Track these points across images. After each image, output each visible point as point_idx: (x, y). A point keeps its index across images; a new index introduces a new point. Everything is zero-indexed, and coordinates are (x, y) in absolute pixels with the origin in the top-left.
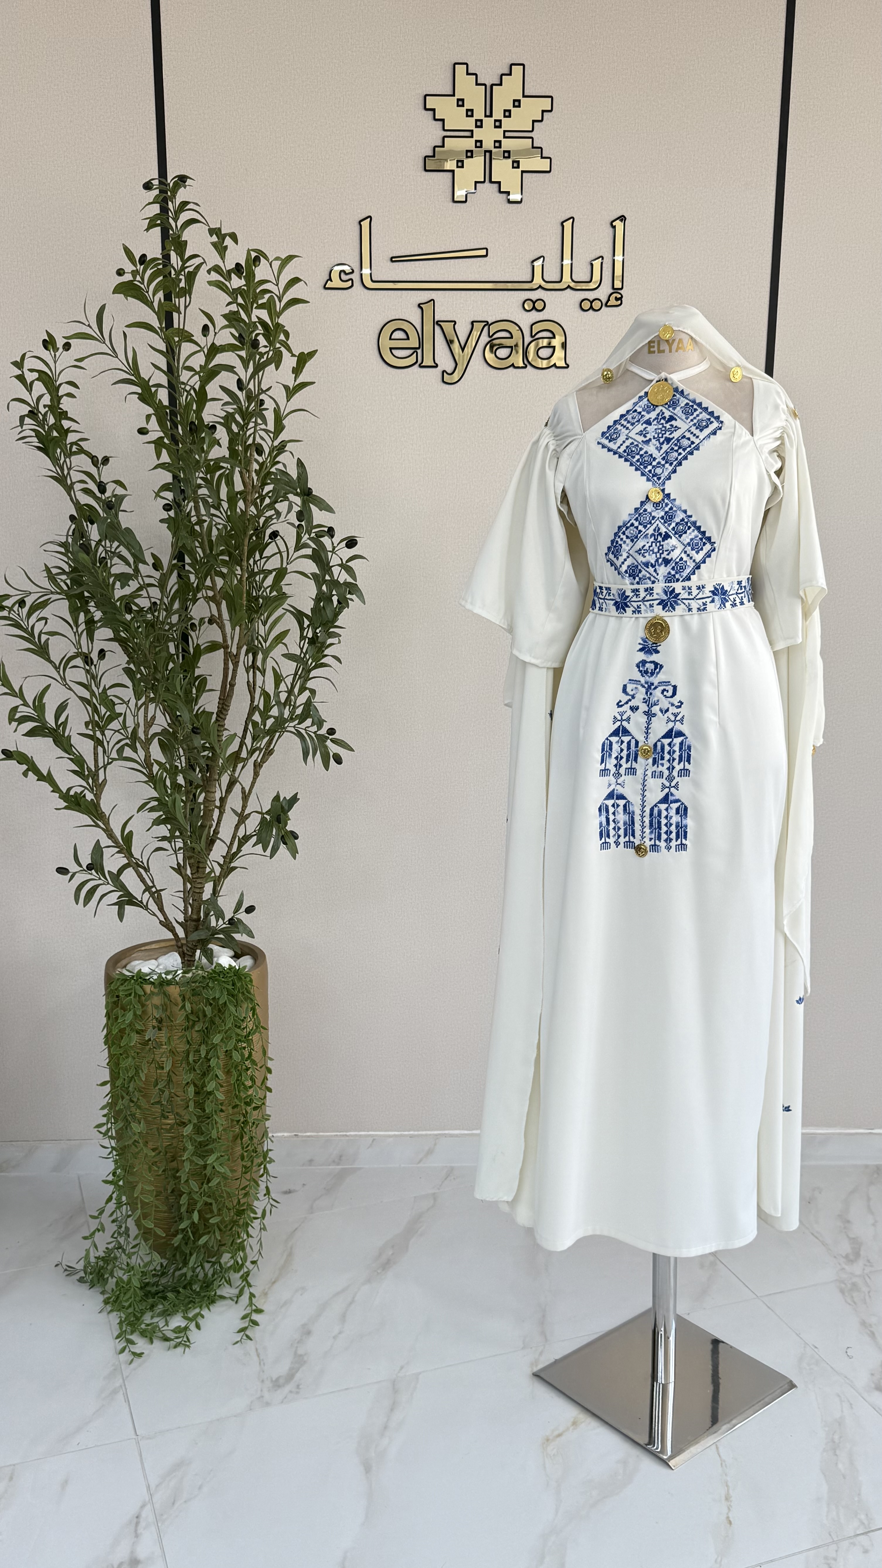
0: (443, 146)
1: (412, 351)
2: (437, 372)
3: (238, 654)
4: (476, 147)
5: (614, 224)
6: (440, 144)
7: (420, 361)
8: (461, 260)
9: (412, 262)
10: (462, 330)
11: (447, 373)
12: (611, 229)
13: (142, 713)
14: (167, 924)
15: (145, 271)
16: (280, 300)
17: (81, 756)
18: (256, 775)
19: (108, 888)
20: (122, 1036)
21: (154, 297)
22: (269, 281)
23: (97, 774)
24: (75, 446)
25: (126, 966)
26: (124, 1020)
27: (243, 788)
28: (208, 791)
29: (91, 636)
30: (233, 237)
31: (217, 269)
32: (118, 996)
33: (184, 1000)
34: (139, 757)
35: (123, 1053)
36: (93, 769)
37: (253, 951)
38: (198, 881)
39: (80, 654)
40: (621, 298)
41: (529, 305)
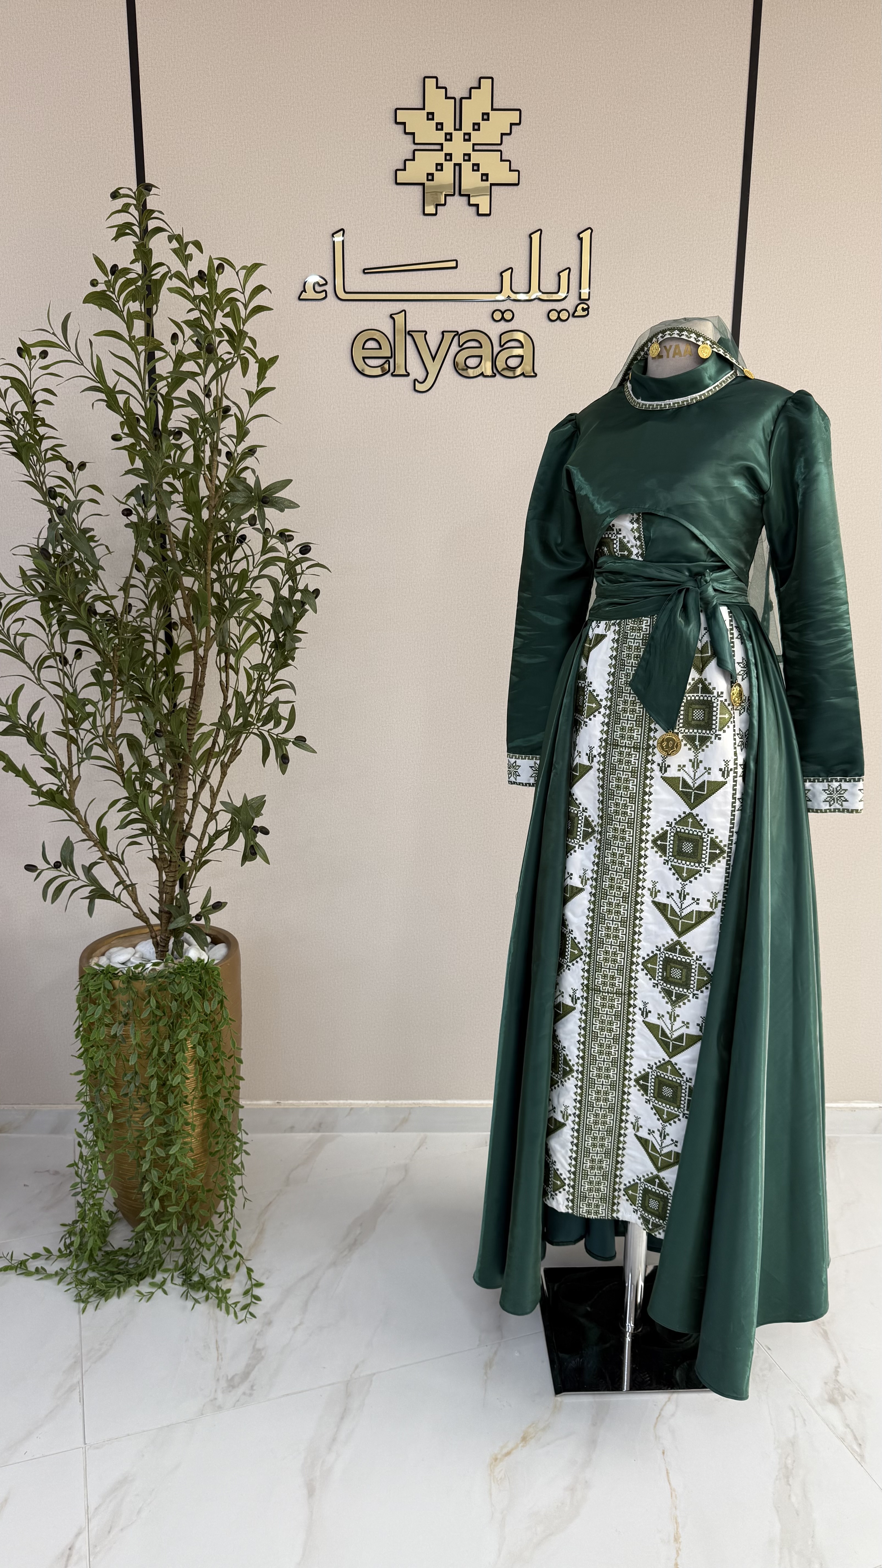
0: (413, 159)
1: (384, 360)
2: (408, 381)
3: (205, 657)
4: (446, 160)
5: (581, 236)
6: (411, 158)
7: (392, 370)
8: (431, 272)
9: (384, 274)
10: (433, 341)
11: (418, 382)
12: (579, 241)
13: (108, 713)
14: (141, 915)
15: (116, 281)
16: (246, 308)
17: (54, 754)
18: (224, 774)
19: (79, 883)
20: (91, 1030)
21: (124, 306)
22: (236, 290)
23: (71, 771)
24: (49, 452)
25: (103, 955)
26: (93, 1014)
27: (211, 787)
28: (180, 788)
29: (64, 637)
30: (198, 245)
31: (179, 276)
32: (88, 990)
33: (150, 996)
34: (110, 755)
35: (92, 1046)
36: (67, 766)
37: (227, 938)
38: (170, 874)
39: (53, 655)
40: (587, 309)
41: (498, 316)
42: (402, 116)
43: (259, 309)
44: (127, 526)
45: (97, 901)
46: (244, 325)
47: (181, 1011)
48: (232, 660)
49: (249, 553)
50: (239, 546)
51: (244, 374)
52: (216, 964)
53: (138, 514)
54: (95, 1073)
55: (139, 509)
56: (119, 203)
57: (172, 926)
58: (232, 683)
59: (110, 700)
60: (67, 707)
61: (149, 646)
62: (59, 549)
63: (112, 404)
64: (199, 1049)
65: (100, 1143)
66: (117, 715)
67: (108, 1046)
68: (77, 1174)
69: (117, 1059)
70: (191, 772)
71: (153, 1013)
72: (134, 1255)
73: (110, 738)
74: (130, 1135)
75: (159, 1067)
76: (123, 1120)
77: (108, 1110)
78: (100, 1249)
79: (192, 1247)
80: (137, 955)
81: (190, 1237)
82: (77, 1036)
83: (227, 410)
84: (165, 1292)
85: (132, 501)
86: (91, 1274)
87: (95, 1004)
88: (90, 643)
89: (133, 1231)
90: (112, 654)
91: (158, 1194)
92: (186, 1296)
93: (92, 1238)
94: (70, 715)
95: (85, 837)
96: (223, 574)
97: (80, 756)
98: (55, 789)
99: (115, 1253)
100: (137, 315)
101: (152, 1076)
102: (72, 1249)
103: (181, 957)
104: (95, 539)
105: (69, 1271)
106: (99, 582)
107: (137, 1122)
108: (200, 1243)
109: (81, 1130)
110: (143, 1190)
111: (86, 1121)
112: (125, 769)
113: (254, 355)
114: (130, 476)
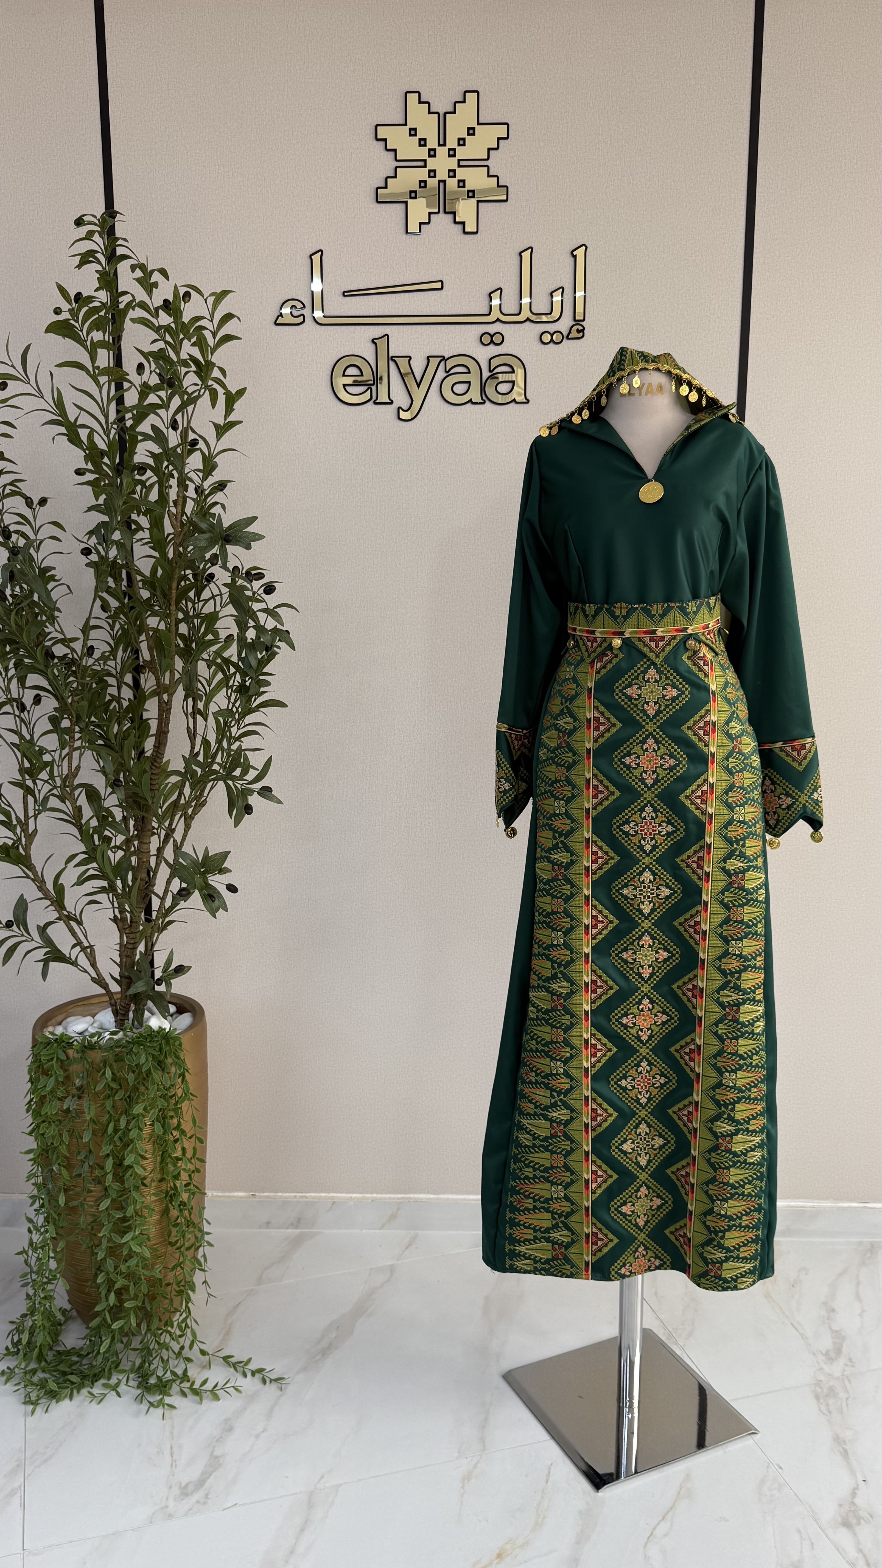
0: (395, 177)
1: (366, 388)
2: (392, 408)
4: (430, 177)
5: (575, 253)
6: (393, 175)
7: (374, 398)
8: (415, 293)
9: (364, 297)
10: (418, 367)
11: (403, 410)
12: (573, 259)
13: (65, 763)
14: (99, 981)
15: (79, 309)
16: (214, 336)
17: (10, 806)
18: (188, 827)
19: (34, 945)
20: (43, 1103)
21: (88, 335)
22: (204, 318)
23: (27, 824)
24: (8, 487)
25: (60, 1024)
26: (45, 1086)
27: (175, 841)
28: (142, 842)
29: (22, 681)
30: (163, 272)
31: (143, 305)
32: (40, 1061)
33: (105, 1067)
34: (67, 807)
35: (44, 1122)
36: (23, 819)
37: (193, 1008)
38: (131, 936)
39: (10, 701)
40: (583, 331)
41: (487, 339)
42: (382, 133)
43: (228, 338)
44: (87, 565)
45: (51, 963)
46: (212, 354)
47: (138, 1083)
48: (200, 705)
49: (216, 592)
50: (206, 585)
51: (213, 405)
52: (179, 1034)
53: (98, 553)
54: (47, 1152)
55: (100, 548)
56: (83, 230)
57: (132, 991)
58: (200, 730)
59: (67, 748)
60: (24, 755)
61: (113, 691)
62: (17, 589)
63: (73, 438)
64: (158, 1126)
65: (51, 1228)
66: (75, 764)
67: (60, 1121)
68: (26, 1262)
69: (71, 1136)
70: (155, 825)
71: (109, 1086)
72: (88, 1354)
73: (68, 789)
74: (83, 1221)
75: (115, 1146)
76: (75, 1203)
77: (60, 1192)
78: (51, 1349)
79: (151, 1347)
80: (95, 1025)
81: (149, 1335)
82: (28, 1111)
83: (194, 443)
84: (119, 1396)
85: (94, 540)
86: (40, 1375)
87: (47, 1075)
88: (50, 688)
89: (88, 1328)
90: (70, 700)
91: (113, 1286)
92: (140, 1399)
93: (41, 1333)
94: (27, 765)
95: (41, 895)
96: (191, 614)
97: (37, 808)
98: (10, 844)
99: (69, 1353)
100: (103, 344)
101: (108, 1155)
102: (20, 1347)
103: (141, 1026)
104: (56, 578)
105: (16, 1370)
106: (56, 624)
107: (92, 1207)
108: (159, 1343)
109: (32, 1214)
110: (98, 1281)
111: (37, 1205)
112: (83, 822)
113: (223, 386)
114: (94, 513)
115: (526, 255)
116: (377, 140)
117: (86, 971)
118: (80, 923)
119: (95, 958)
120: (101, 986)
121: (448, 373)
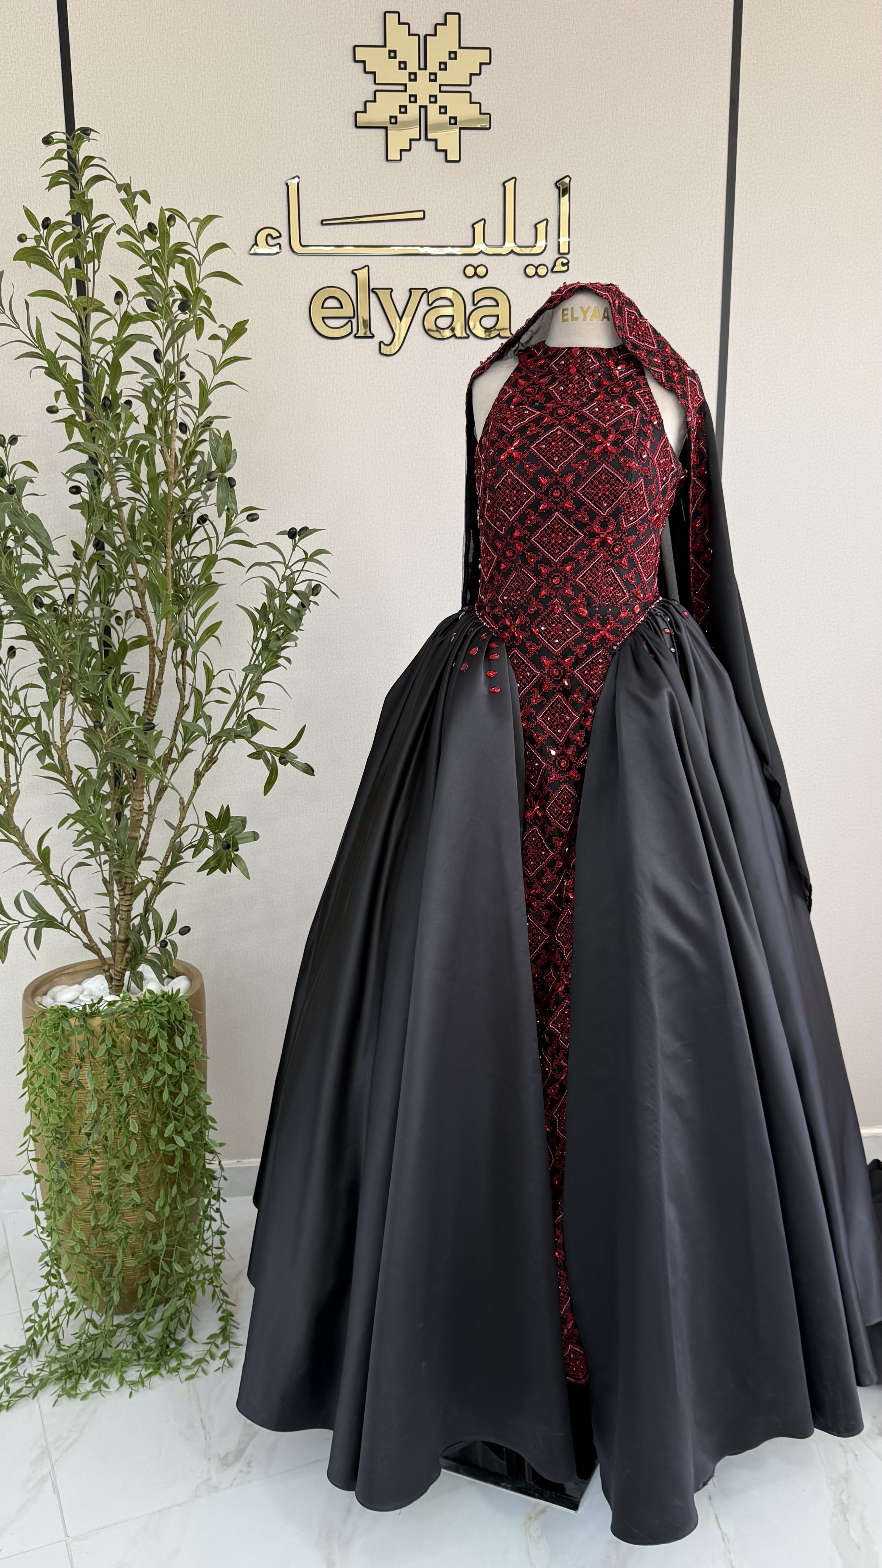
0: (375, 101)
1: (345, 321)
2: (374, 343)
3: (164, 651)
4: (410, 102)
5: (559, 184)
6: (372, 99)
7: (355, 331)
8: (396, 224)
9: (344, 226)
10: (400, 299)
11: (384, 344)
12: (556, 191)
15: (49, 235)
21: (59, 263)
22: (188, 244)
23: (9, 784)
25: (45, 994)
30: (146, 195)
31: (126, 228)
37: (188, 970)
38: (125, 898)
40: (567, 264)
41: (470, 271)
42: (361, 54)
44: (76, 505)
46: (200, 285)
49: (211, 534)
50: (198, 527)
52: (181, 997)
56: (52, 149)
60: (4, 712)
63: (52, 371)
80: (86, 993)
94: (6, 722)
95: (25, 859)
97: (18, 767)
103: (142, 990)
106: (49, 568)
114: (70, 452)
115: (510, 186)
116: (355, 61)
117: (78, 937)
118: (68, 887)
119: (86, 923)
120: (94, 952)
121: (431, 306)
